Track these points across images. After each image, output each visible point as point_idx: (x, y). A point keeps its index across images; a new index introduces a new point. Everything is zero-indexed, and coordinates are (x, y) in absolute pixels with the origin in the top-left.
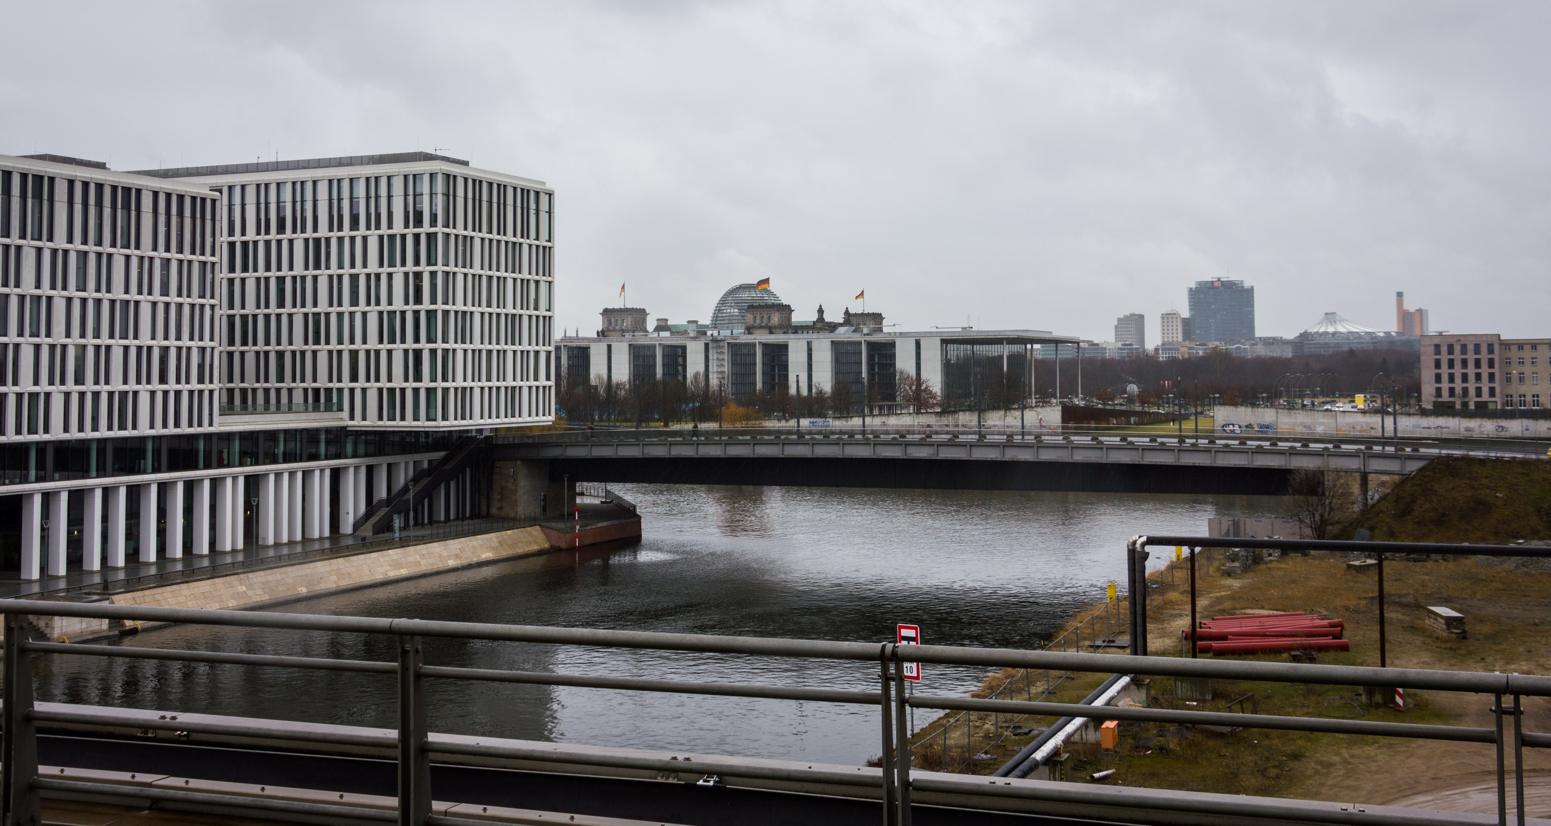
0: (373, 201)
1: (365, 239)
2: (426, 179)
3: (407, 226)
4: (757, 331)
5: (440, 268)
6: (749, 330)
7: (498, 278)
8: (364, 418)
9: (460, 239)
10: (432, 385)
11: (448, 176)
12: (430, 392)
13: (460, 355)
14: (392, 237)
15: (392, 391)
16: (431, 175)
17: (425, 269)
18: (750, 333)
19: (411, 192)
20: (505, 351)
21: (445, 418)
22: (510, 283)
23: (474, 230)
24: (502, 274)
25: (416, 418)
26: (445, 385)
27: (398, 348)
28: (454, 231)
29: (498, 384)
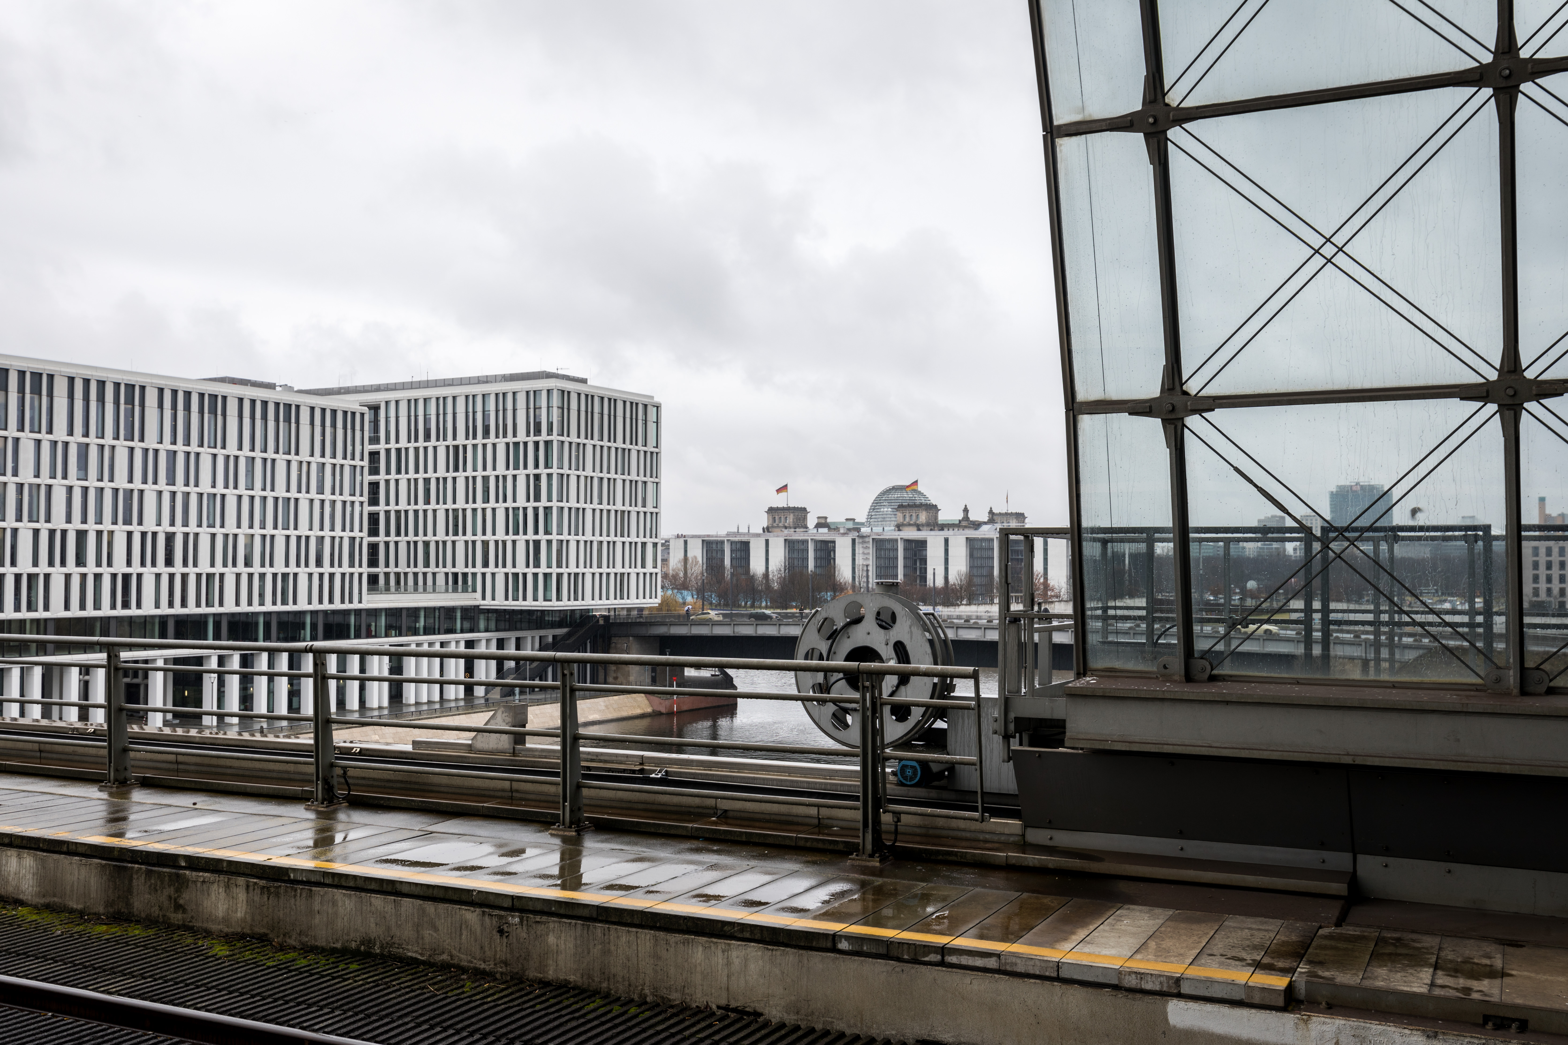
0: (501, 413)
1: (494, 445)
2: (544, 394)
3: (528, 435)
4: (906, 528)
5: (555, 471)
6: (899, 527)
7: (609, 479)
8: (493, 599)
9: (574, 447)
10: (548, 571)
11: (563, 392)
12: (547, 576)
13: (573, 546)
14: (516, 444)
15: (516, 575)
16: (548, 391)
17: (543, 471)
18: (899, 530)
19: (532, 406)
20: (614, 543)
21: (559, 599)
22: (619, 484)
23: (586, 438)
24: (612, 475)
25: (535, 599)
26: (560, 570)
27: (521, 538)
28: (569, 439)
29: (608, 570)
